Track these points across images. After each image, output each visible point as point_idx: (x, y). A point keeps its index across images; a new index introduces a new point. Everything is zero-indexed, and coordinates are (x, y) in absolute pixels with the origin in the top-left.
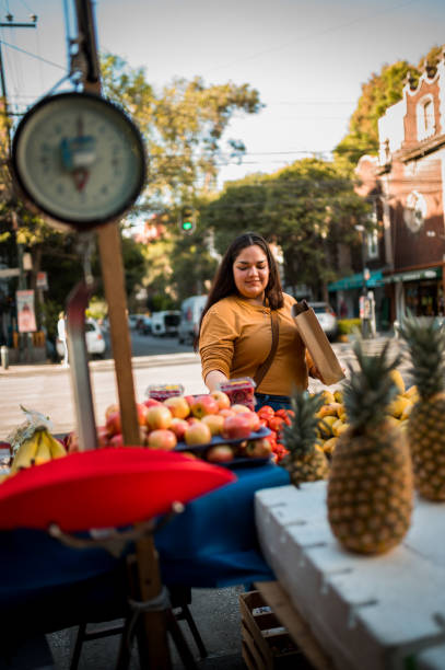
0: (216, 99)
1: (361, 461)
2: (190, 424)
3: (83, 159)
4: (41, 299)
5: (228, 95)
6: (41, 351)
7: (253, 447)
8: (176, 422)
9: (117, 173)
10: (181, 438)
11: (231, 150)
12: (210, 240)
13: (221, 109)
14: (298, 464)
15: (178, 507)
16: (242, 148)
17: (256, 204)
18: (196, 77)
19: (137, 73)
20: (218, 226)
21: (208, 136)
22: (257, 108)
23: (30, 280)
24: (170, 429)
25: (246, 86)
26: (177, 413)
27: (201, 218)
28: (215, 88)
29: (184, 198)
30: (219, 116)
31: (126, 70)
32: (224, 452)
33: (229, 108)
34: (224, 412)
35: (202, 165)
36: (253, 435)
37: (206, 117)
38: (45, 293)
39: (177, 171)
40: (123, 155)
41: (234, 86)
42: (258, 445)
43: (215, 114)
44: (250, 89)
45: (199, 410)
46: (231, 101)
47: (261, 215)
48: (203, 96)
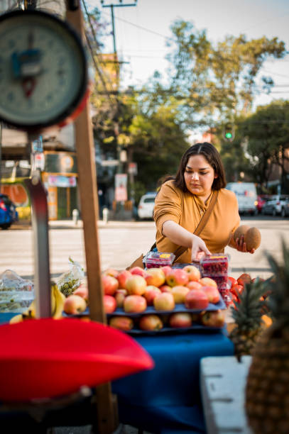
0: (253, 49)
1: (276, 363)
2: (163, 291)
3: (30, 69)
4: (132, 180)
5: (262, 46)
6: (128, 214)
7: (208, 317)
8: (150, 289)
9: (62, 83)
10: (150, 303)
11: (263, 84)
12: (245, 145)
13: (257, 56)
14: (243, 338)
15: (86, 391)
16: (271, 83)
17: (278, 121)
18: (241, 35)
19: (201, 33)
20: (251, 135)
21: (248, 75)
22: (283, 54)
23: (124, 168)
24: (143, 296)
25: (275, 40)
26: (154, 281)
27: (238, 131)
28: (253, 41)
29: (228, 117)
30: (255, 60)
31: (193, 31)
32: (183, 319)
33: (263, 55)
34: (193, 284)
35: (242, 94)
36: (212, 307)
37: (247, 61)
38: (135, 176)
39: (224, 99)
40: (68, 66)
41: (267, 40)
42: (213, 316)
43: (252, 60)
44: (278, 41)
45: (172, 280)
46: (264, 51)
47: (281, 129)
48: (245, 47)
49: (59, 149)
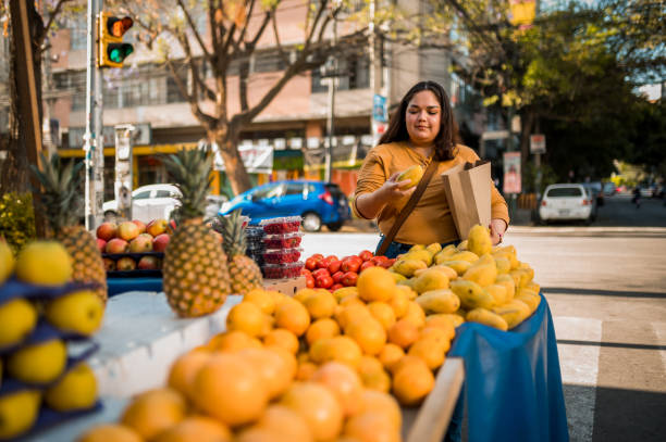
38: (542, 156)
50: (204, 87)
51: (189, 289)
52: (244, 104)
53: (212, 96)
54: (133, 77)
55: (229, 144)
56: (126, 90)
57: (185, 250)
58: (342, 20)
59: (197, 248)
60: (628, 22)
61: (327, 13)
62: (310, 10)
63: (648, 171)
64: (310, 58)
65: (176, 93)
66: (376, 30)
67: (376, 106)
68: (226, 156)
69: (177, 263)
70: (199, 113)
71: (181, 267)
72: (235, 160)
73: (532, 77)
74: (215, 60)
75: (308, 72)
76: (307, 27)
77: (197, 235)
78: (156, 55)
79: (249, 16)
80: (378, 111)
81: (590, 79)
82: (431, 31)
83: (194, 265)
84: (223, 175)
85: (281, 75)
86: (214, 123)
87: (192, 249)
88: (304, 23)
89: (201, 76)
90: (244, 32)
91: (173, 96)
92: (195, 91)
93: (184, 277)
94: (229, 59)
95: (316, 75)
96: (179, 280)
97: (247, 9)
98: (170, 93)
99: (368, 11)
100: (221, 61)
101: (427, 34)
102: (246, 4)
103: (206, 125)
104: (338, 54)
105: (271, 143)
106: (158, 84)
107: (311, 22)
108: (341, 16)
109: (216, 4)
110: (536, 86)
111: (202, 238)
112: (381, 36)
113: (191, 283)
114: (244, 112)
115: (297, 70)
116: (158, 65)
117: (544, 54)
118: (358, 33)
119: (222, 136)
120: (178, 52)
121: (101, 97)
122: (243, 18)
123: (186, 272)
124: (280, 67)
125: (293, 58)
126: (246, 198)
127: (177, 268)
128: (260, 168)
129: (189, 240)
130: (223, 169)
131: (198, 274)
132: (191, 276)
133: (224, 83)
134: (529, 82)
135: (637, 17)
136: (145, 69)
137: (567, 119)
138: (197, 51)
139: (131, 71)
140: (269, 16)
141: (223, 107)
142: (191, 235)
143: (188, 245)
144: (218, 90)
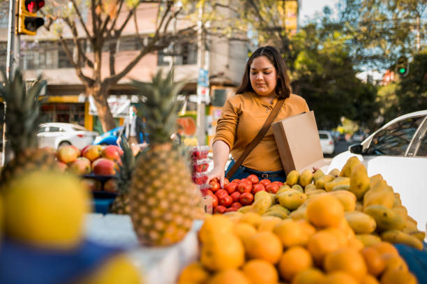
49: (226, 85)
50: (85, 58)
51: (161, 218)
52: (112, 71)
53: (91, 65)
54: (34, 49)
55: (101, 97)
56: (29, 58)
57: (158, 177)
58: (179, 19)
59: (171, 176)
60: (359, 31)
61: (170, 14)
62: (159, 11)
63: (360, 125)
64: (157, 43)
65: (65, 62)
66: (203, 26)
67: (201, 76)
68: (99, 105)
69: (149, 190)
70: (81, 76)
71: (153, 195)
72: (105, 108)
73: (300, 62)
74: (94, 40)
75: (156, 52)
76: (157, 22)
77: (170, 161)
78: (52, 35)
79: (119, 12)
80: (202, 79)
81: (335, 66)
82: (238, 29)
83: (168, 193)
84: (96, 118)
85: (138, 53)
86: (92, 83)
87: (165, 176)
88: (155, 20)
89: (83, 50)
90: (114, 23)
91: (63, 63)
92: (79, 61)
93: (157, 206)
94: (103, 40)
95: (161, 54)
96: (150, 208)
97: (118, 7)
98: (60, 61)
99: (198, 14)
100: (98, 41)
101: (235, 31)
102: (117, 3)
103: (86, 84)
104: (177, 41)
105: (129, 98)
106: (52, 55)
107: (160, 19)
108: (179, 16)
109: (97, 2)
110: (302, 68)
111: (175, 165)
112: (205, 31)
113: (164, 212)
114: (113, 76)
115: (149, 49)
116: (52, 42)
117: (308, 49)
118: (190, 28)
119: (97, 92)
120: (68, 34)
121: (18, 55)
122: (115, 12)
123: (159, 201)
124: (137, 48)
125: (146, 42)
126: (112, 134)
127: (148, 196)
128: (121, 114)
129: (162, 167)
130: (96, 114)
131: (171, 203)
132: (164, 204)
133: (100, 56)
134: (298, 66)
135: (364, 29)
136: (43, 45)
137: (320, 90)
138: (82, 33)
139: (33, 45)
140: (132, 13)
141: (98, 72)
142: (164, 161)
143: (161, 172)
144: (95, 61)
